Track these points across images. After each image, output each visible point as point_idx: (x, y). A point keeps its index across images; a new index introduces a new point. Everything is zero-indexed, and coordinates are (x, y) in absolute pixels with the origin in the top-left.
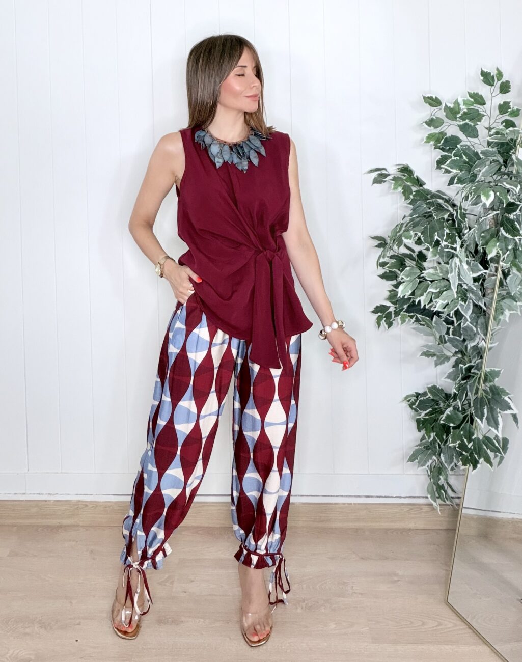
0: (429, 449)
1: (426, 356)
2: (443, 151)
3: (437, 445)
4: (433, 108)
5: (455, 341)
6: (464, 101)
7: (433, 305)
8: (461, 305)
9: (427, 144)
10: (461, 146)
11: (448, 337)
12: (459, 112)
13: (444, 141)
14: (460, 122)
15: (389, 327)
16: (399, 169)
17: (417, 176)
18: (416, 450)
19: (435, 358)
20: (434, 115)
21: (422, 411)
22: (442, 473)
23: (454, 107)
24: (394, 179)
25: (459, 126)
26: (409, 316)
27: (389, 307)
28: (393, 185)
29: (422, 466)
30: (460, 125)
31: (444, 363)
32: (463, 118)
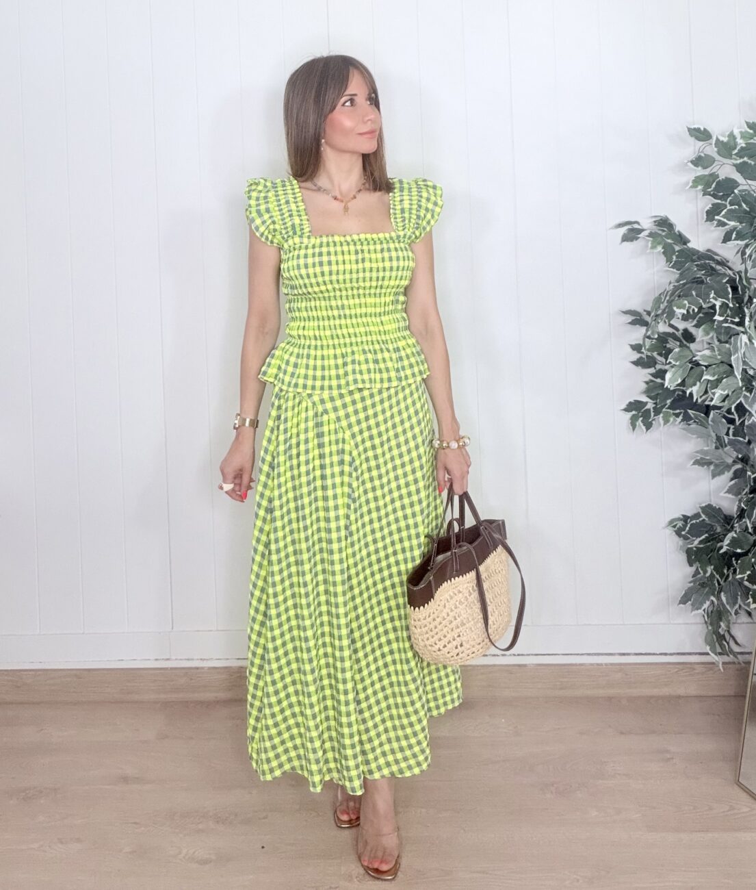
0: (706, 587)
1: (699, 465)
2: (715, 198)
3: (716, 582)
4: (702, 143)
5: (737, 443)
6: (741, 132)
7: (707, 398)
8: (745, 397)
9: (694, 189)
10: (739, 191)
11: (729, 439)
12: (735, 148)
13: (716, 186)
14: (736, 160)
15: (647, 429)
16: (655, 222)
17: (679, 232)
18: (689, 588)
19: (712, 467)
20: (702, 152)
21: (695, 538)
22: (723, 618)
23: (728, 141)
24: (651, 235)
25: (735, 165)
26: (674, 414)
27: (646, 403)
28: (650, 242)
29: (697, 609)
30: (737, 164)
31: (724, 473)
32: (740, 155)
